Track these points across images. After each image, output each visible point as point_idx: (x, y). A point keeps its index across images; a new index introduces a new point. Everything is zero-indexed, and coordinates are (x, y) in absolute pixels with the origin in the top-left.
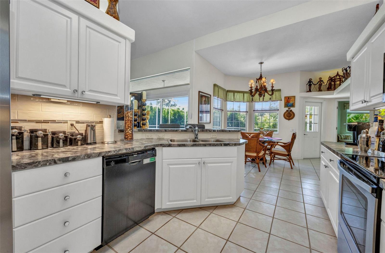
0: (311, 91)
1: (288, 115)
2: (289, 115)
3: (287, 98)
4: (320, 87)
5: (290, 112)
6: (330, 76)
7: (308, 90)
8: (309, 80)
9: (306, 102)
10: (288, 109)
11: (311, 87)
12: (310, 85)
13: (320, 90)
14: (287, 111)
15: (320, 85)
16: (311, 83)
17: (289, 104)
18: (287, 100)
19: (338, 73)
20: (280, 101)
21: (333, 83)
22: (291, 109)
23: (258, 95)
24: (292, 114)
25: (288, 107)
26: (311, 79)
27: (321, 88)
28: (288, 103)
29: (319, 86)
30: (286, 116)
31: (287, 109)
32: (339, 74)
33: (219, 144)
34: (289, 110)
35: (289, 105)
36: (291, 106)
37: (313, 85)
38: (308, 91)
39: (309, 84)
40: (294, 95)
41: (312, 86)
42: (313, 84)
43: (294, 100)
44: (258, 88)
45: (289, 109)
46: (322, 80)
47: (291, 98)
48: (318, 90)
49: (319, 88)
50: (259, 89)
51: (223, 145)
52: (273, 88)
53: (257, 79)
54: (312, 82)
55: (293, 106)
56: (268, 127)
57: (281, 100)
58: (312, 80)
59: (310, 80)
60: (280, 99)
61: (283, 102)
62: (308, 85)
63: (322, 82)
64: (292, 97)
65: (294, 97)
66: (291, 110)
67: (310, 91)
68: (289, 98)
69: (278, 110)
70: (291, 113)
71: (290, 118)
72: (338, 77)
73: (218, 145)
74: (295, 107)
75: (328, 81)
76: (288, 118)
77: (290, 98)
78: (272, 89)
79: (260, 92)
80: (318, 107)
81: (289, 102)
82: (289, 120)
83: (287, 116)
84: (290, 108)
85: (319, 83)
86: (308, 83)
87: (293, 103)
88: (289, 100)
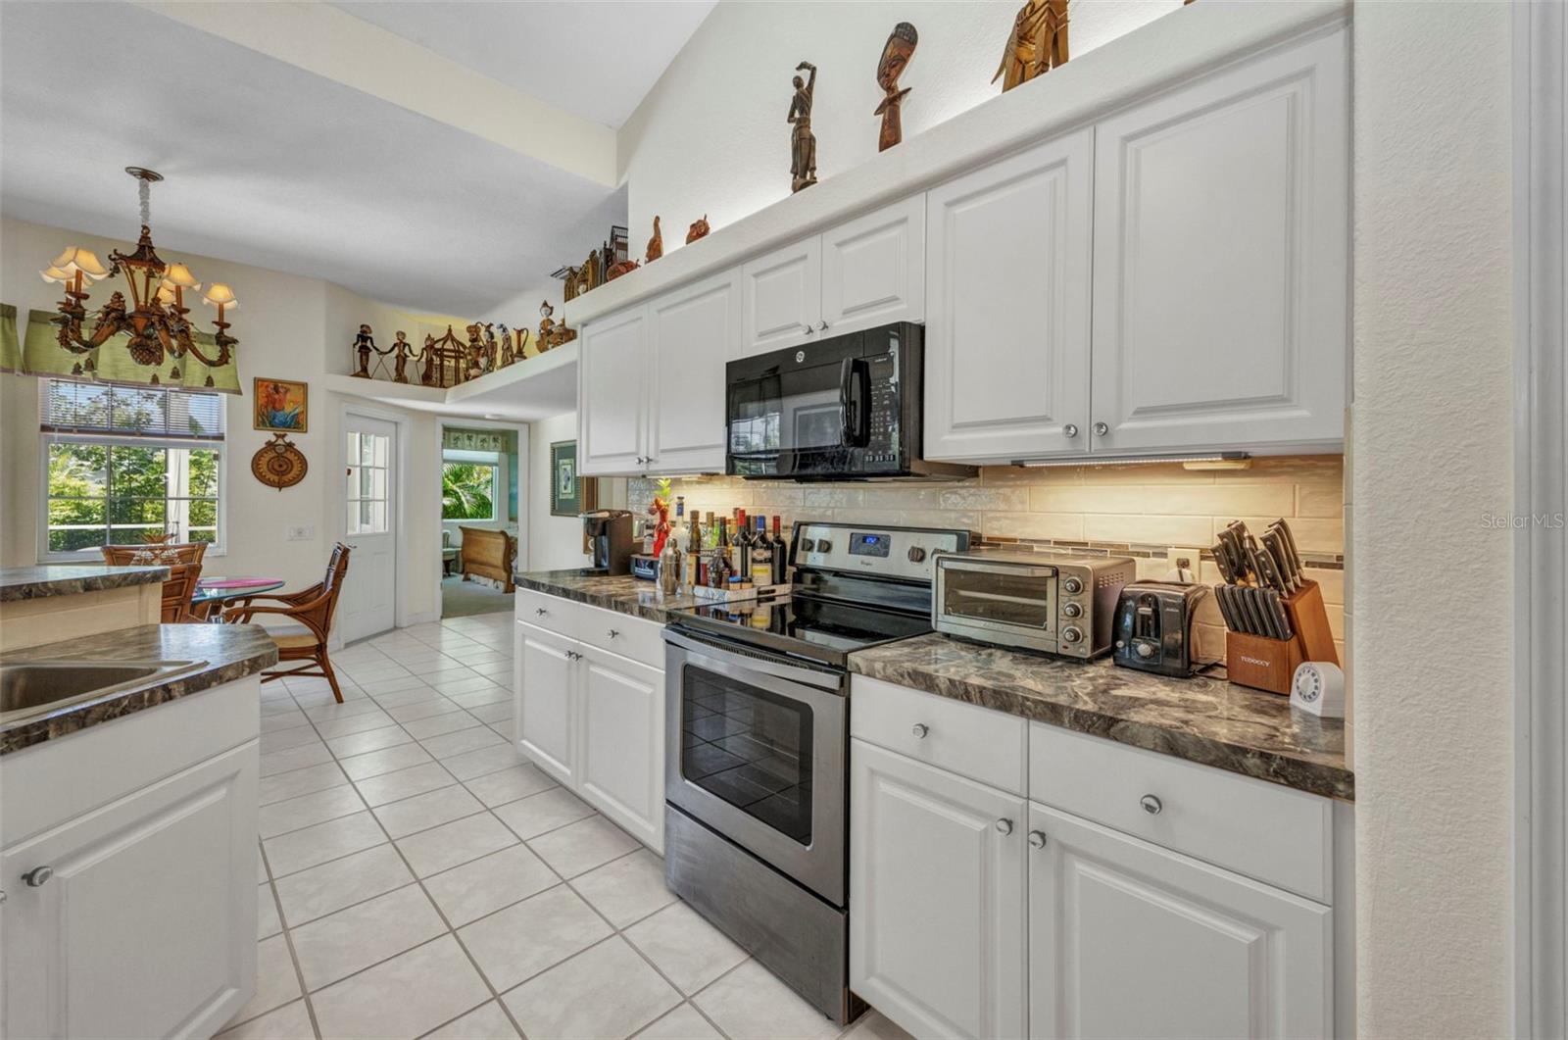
0: (370, 372)
1: (276, 467)
2: (281, 466)
3: (267, 387)
4: (400, 368)
5: (286, 450)
6: (429, 336)
7: (358, 369)
8: (359, 330)
9: (348, 414)
10: (273, 439)
11: (367, 360)
12: (364, 352)
13: (401, 378)
14: (270, 445)
15: (402, 360)
16: (366, 342)
17: (280, 417)
18: (267, 397)
19: (450, 330)
20: (232, 395)
21: (437, 361)
22: (287, 439)
23: (128, 351)
24: (294, 462)
25: (273, 426)
26: (368, 327)
27: (403, 371)
28: (274, 408)
29: (398, 361)
30: (264, 468)
31: (269, 436)
32: (453, 333)
33: (152, 691)
34: (280, 442)
35: (276, 421)
36: (289, 427)
37: (374, 350)
38: (357, 371)
39: (360, 344)
40: (305, 381)
41: (370, 354)
42: (377, 349)
43: (300, 399)
44: (130, 308)
45: (278, 436)
46: (406, 341)
47: (287, 391)
48: (394, 374)
49: (397, 369)
50: (131, 316)
51: (177, 690)
52: (225, 330)
53: (122, 257)
54: (371, 339)
55: (298, 423)
56: (76, 514)
57: (239, 393)
58: (371, 332)
59: (363, 332)
60: (232, 387)
61: (247, 402)
62: (357, 347)
63: (407, 350)
64: (291, 387)
65: (304, 386)
66: (290, 445)
67: (364, 373)
68: (276, 389)
69: (221, 438)
70: (291, 456)
71: (286, 478)
72: (449, 345)
73: (142, 701)
74: (306, 432)
75: (423, 349)
76: (276, 478)
77: (281, 390)
78: (221, 333)
79: (138, 335)
80: (387, 438)
81: (277, 405)
82: (283, 489)
83: (269, 470)
84: (285, 435)
85: (396, 350)
86: (358, 341)
87: (297, 414)
88: (277, 397)
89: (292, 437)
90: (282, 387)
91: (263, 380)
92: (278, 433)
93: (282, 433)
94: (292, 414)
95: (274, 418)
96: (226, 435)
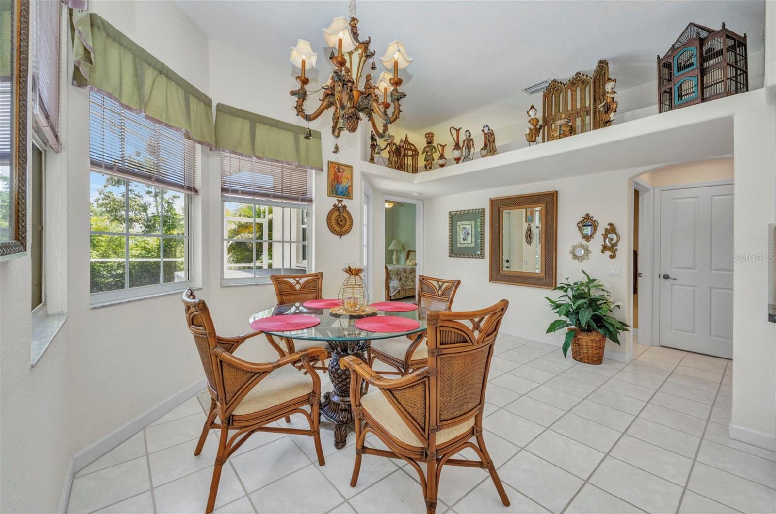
0: (376, 160)
1: (338, 222)
2: (341, 221)
3: (334, 167)
4: (390, 159)
5: (343, 211)
8: (371, 133)
10: (337, 203)
12: (373, 147)
13: (392, 166)
14: (335, 207)
15: (392, 154)
16: (374, 141)
17: (340, 188)
20: (319, 171)
22: (343, 204)
24: (346, 219)
27: (392, 162)
29: (388, 154)
30: (332, 222)
34: (340, 204)
36: (344, 195)
38: (369, 158)
39: (371, 143)
40: (351, 164)
45: (339, 201)
46: (394, 142)
47: (343, 171)
54: (376, 140)
55: (348, 193)
57: (322, 170)
59: (373, 135)
60: (319, 166)
61: (325, 177)
63: (395, 148)
64: (346, 168)
65: (351, 167)
66: (344, 207)
67: (372, 160)
68: (339, 169)
69: (311, 200)
70: (345, 215)
71: (343, 230)
76: (339, 230)
77: (341, 170)
81: (339, 180)
82: (341, 236)
83: (335, 224)
85: (387, 147)
86: (371, 141)
87: (348, 187)
88: (339, 174)
89: (346, 202)
90: (342, 168)
91: (333, 163)
92: (339, 199)
93: (341, 199)
94: (346, 187)
95: (338, 189)
96: (313, 199)
